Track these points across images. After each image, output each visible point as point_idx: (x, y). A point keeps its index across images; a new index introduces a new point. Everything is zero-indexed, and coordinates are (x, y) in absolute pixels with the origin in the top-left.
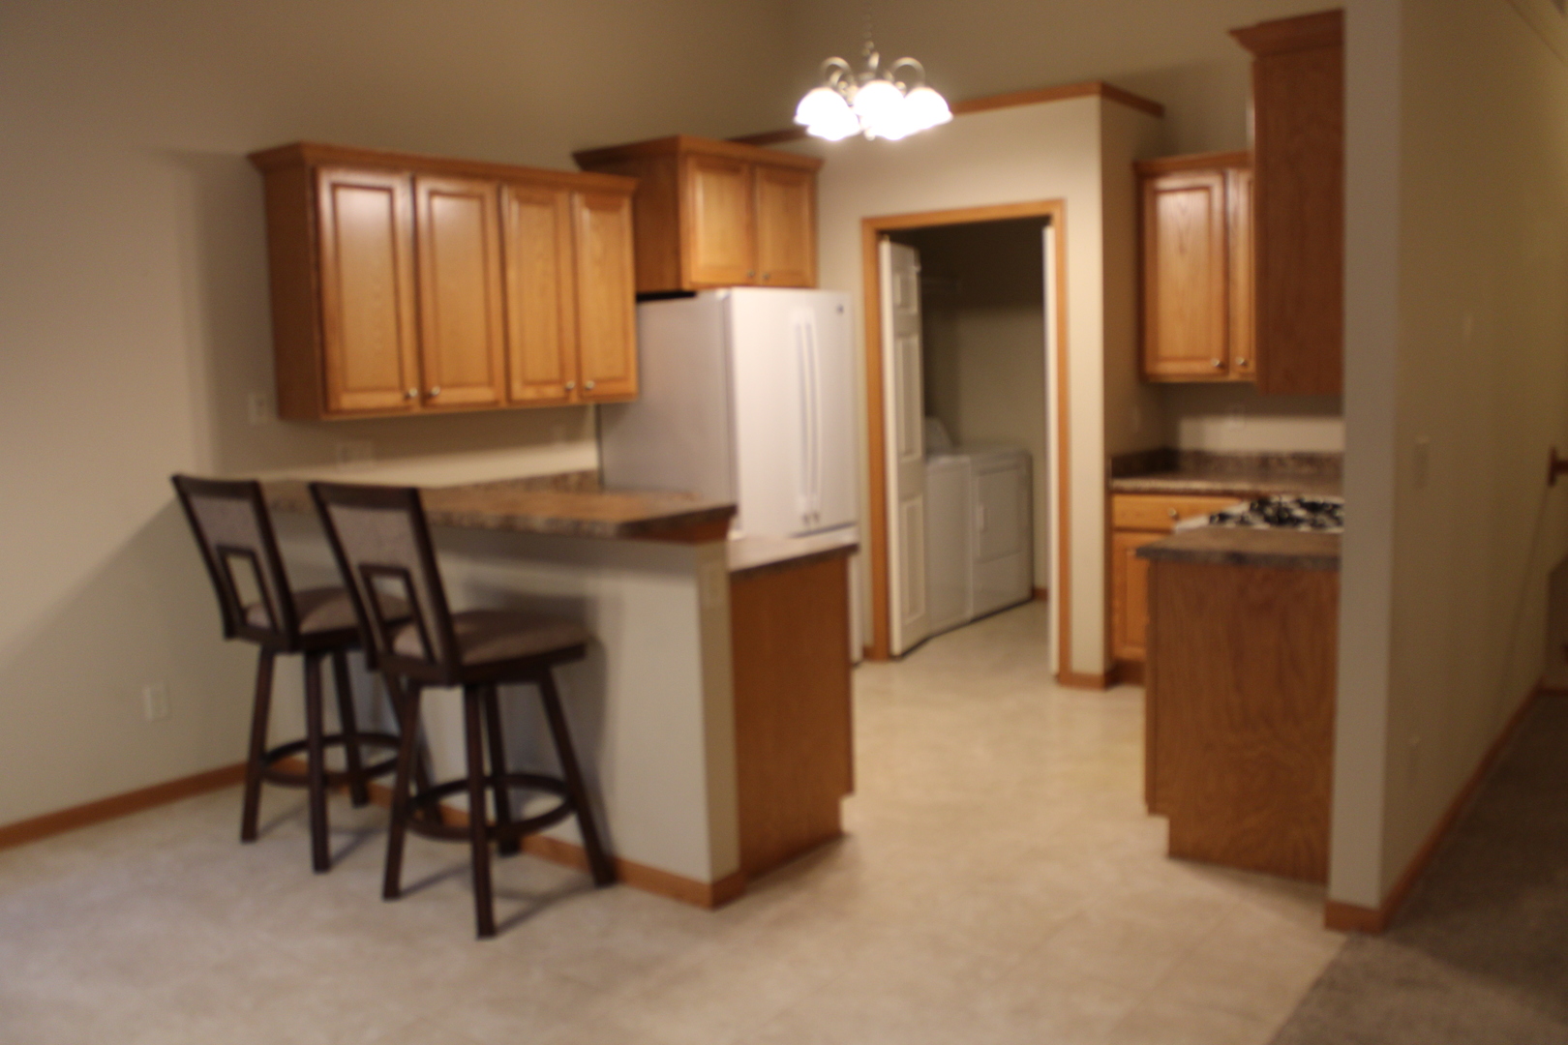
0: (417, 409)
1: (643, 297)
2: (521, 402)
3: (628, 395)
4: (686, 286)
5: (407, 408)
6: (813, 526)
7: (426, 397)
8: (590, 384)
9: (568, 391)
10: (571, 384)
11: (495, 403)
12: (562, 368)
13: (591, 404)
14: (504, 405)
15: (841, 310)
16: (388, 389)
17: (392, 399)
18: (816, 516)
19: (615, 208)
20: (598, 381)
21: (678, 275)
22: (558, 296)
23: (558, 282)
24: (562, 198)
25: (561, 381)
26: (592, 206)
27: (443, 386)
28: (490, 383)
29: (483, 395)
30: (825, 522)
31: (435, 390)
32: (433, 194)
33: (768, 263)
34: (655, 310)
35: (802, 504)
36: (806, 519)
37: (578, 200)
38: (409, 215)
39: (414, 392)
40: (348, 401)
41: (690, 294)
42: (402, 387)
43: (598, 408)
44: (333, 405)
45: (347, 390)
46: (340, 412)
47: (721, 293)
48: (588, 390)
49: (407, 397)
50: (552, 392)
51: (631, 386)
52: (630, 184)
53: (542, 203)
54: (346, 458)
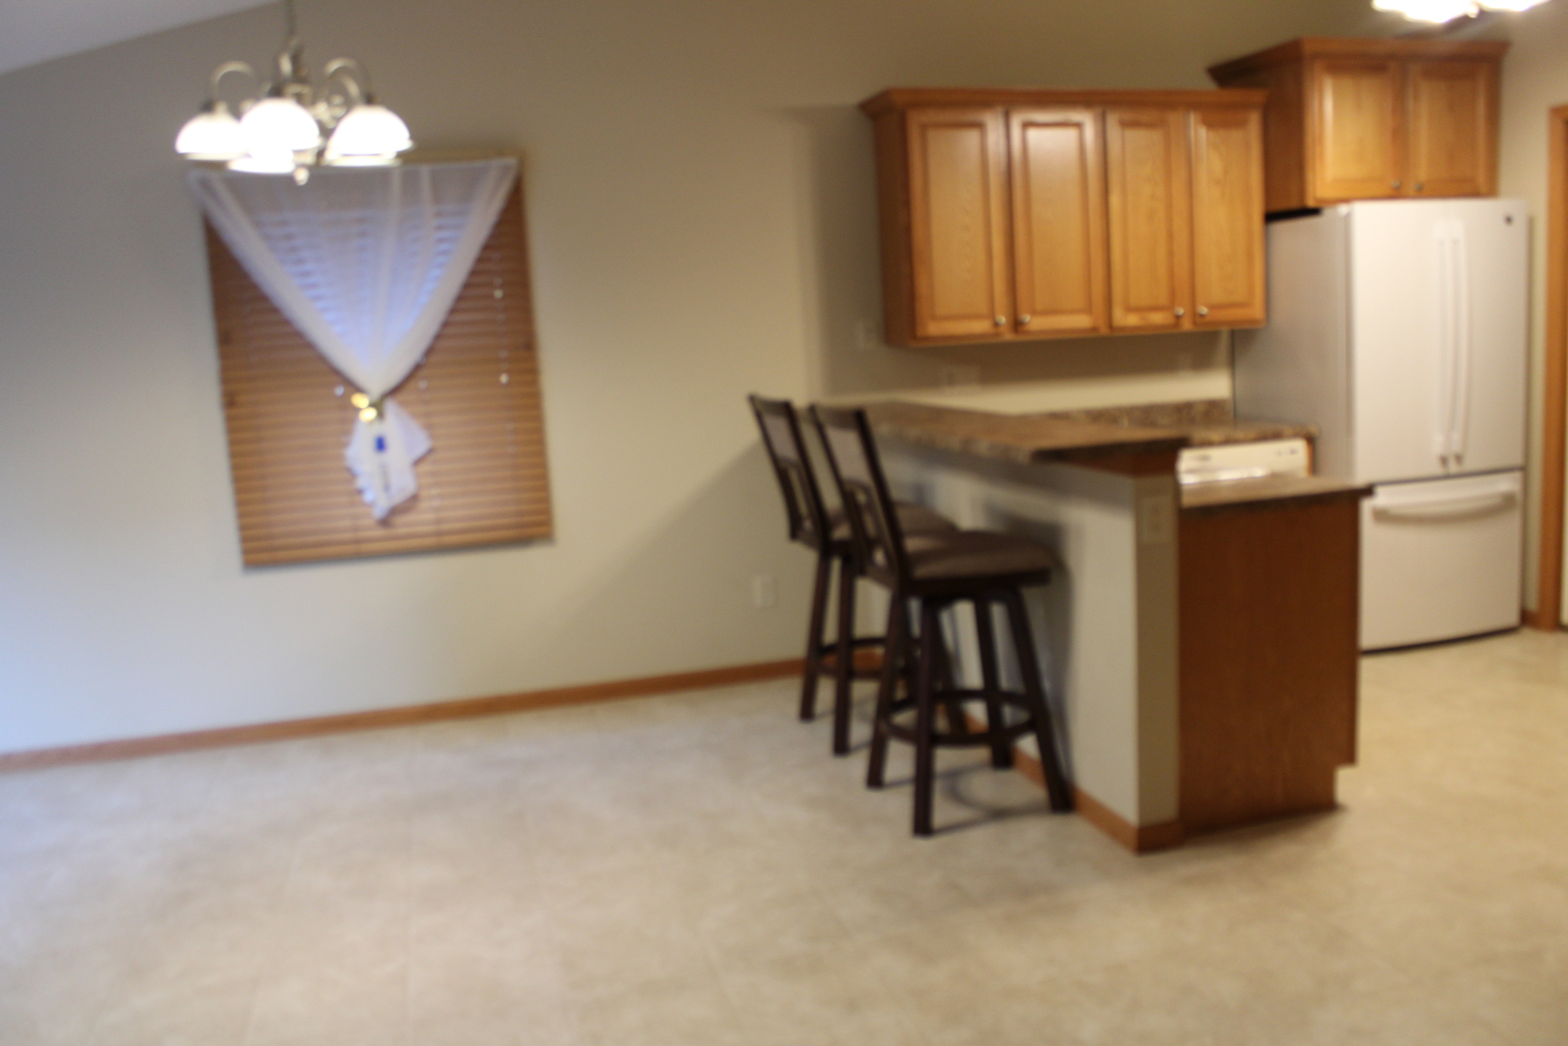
0: (1008, 336)
1: (1272, 217)
2: (1123, 329)
3: (1254, 321)
4: (1311, 203)
5: (997, 335)
6: (1453, 468)
7: (1017, 324)
8: (1204, 310)
9: (1178, 317)
10: (1181, 311)
11: (1094, 329)
12: (1173, 294)
13: (1225, 330)
14: (1104, 331)
15: (1509, 220)
16: (978, 317)
17: (981, 327)
18: (1459, 458)
19: (1241, 124)
20: (1212, 307)
21: (1302, 191)
22: (1169, 219)
23: (1169, 206)
24: (1174, 118)
25: (1169, 308)
26: (1210, 125)
27: (1034, 313)
28: (1088, 310)
29: (1080, 322)
30: (1469, 465)
31: (1027, 318)
32: (1026, 125)
33: (1422, 172)
34: (1284, 229)
35: (1437, 444)
36: (1444, 460)
37: (1193, 119)
38: (1002, 149)
39: (1003, 319)
40: (934, 329)
41: (1314, 212)
42: (992, 315)
43: (1233, 334)
44: (920, 332)
45: (934, 318)
46: (927, 338)
47: (1343, 209)
48: (1202, 316)
49: (996, 325)
50: (1158, 318)
51: (1257, 311)
52: (1258, 96)
53: (1150, 126)
54: (951, 381)
